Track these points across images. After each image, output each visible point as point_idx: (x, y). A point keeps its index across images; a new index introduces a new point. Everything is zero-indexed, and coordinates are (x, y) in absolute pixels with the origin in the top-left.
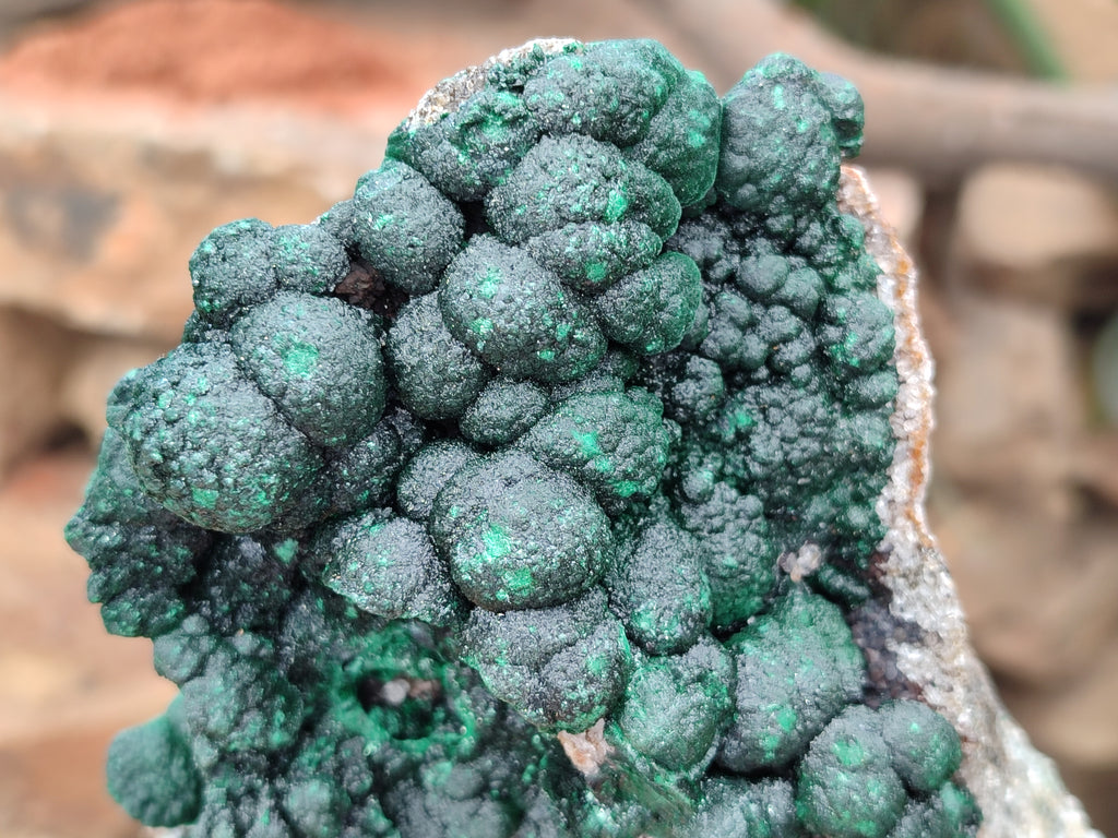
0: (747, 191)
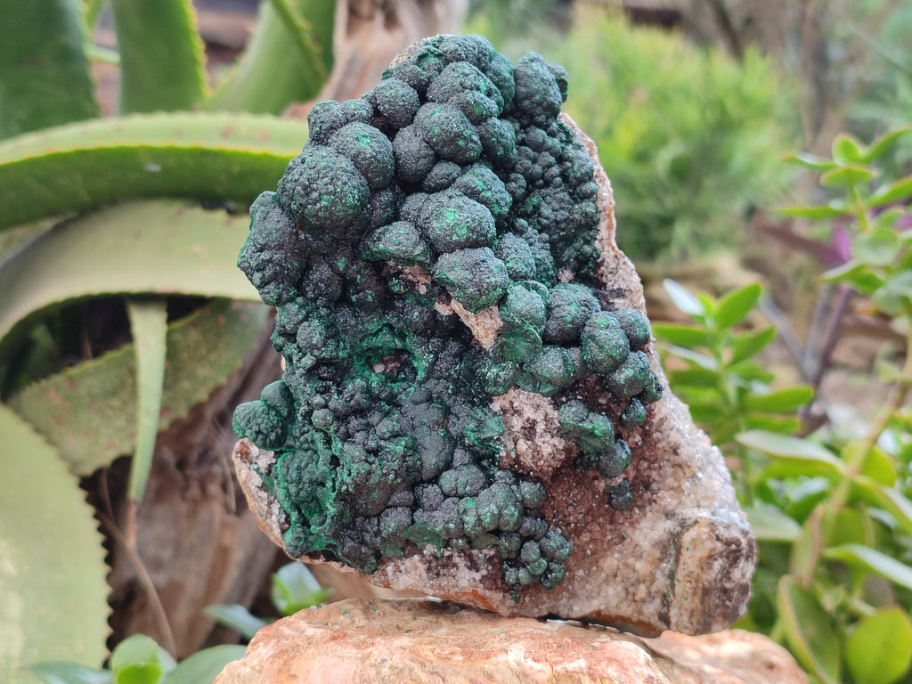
0: (526, 103)
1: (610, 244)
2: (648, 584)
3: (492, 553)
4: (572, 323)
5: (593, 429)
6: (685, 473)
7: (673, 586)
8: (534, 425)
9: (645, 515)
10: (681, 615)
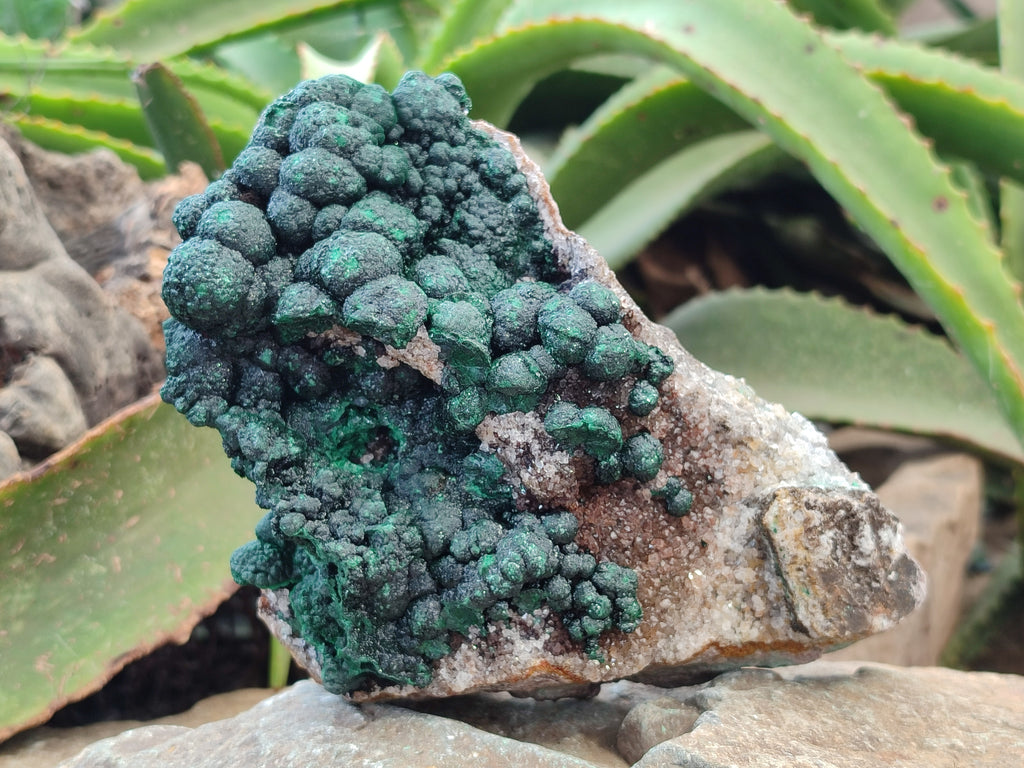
0: (416, 121)
1: (558, 230)
2: (761, 592)
3: (546, 612)
4: (519, 318)
5: (585, 425)
6: (750, 448)
7: (785, 583)
8: (529, 448)
9: (721, 512)
10: (812, 614)
